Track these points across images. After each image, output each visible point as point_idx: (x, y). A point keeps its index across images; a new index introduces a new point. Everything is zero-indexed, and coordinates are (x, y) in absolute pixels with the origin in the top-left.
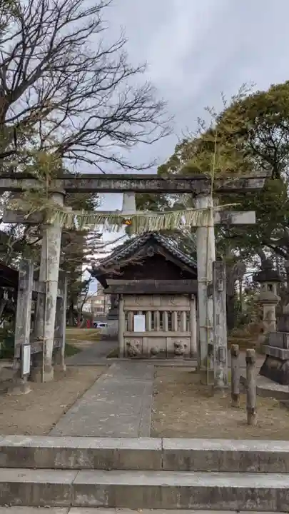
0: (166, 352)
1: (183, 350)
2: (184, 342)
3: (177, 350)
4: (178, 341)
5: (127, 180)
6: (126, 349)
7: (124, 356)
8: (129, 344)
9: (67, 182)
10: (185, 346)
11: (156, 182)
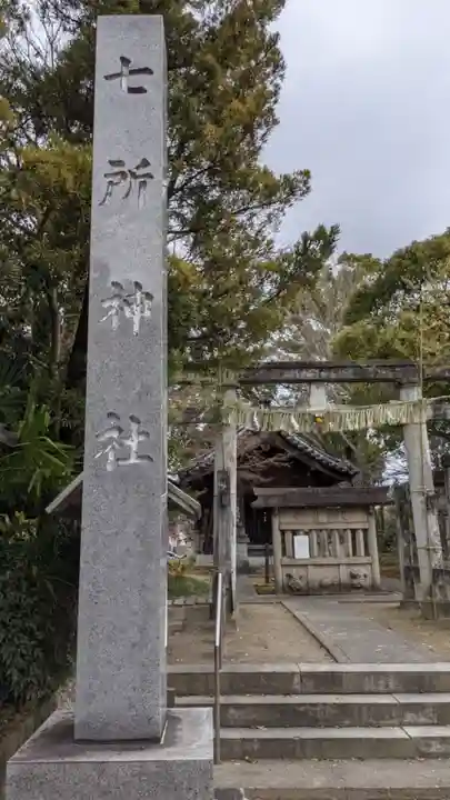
0: (340, 584)
1: (362, 581)
2: (362, 571)
3: (355, 581)
4: (355, 570)
5: (316, 368)
6: (285, 581)
7: (284, 592)
8: (289, 576)
9: (243, 373)
10: (365, 576)
11: (351, 371)
